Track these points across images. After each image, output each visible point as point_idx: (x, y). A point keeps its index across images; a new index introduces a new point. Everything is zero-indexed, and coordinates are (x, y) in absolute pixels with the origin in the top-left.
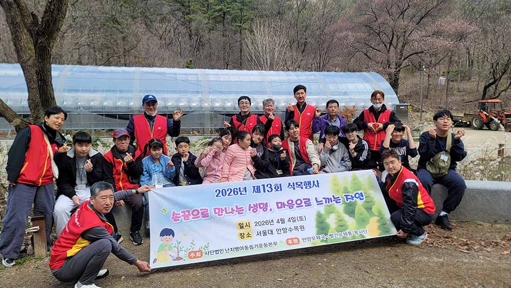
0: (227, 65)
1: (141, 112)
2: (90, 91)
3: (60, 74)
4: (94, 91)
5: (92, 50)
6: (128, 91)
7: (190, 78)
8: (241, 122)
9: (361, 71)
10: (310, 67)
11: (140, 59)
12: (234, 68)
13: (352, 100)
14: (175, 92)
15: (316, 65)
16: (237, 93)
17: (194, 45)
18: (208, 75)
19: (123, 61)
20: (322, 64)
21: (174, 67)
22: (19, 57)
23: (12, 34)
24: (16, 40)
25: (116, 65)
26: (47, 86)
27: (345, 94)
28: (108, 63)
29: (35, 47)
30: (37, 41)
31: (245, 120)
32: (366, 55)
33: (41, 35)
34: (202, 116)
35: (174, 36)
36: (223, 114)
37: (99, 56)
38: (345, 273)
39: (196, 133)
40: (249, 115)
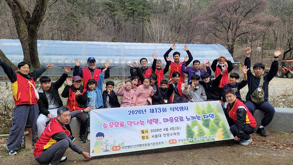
0: (135, 40)
1: (86, 67)
2: (58, 55)
3: (42, 45)
4: (60, 55)
5: (59, 32)
6: (79, 55)
7: (114, 47)
9: (212, 44)
12: (139, 42)
14: (105, 55)
15: (186, 40)
17: (117, 29)
18: (124, 45)
19: (76, 38)
20: (189, 40)
21: (105, 41)
22: (19, 36)
23: (16, 23)
24: (18, 26)
25: (73, 40)
26: (34, 52)
27: (203, 56)
28: (68, 39)
29: (28, 30)
30: (29, 27)
31: (145, 71)
32: (214, 34)
34: (120, 69)
35: (105, 24)
37: (63, 35)
38: (204, 161)
39: (117, 79)
40: (147, 69)
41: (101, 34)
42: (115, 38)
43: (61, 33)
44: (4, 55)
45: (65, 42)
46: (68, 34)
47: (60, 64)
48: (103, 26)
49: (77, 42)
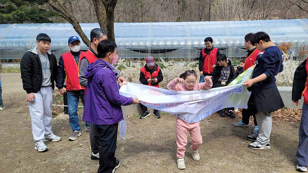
0: (201, 19)
4: (128, 37)
6: (145, 37)
7: (180, 28)
10: (256, 17)
11: (150, 18)
12: (205, 20)
14: (171, 36)
15: (261, 16)
16: (203, 36)
17: (181, 7)
18: (190, 25)
20: (265, 15)
22: (98, 18)
24: (97, 9)
30: (108, 9)
32: (299, 7)
33: (109, 6)
34: (186, 50)
35: (169, 3)
36: (199, 49)
37: (128, 18)
41: (165, 14)
42: (179, 18)
43: (126, 15)
45: (131, 24)
46: (133, 16)
47: (128, 46)
48: (167, 5)
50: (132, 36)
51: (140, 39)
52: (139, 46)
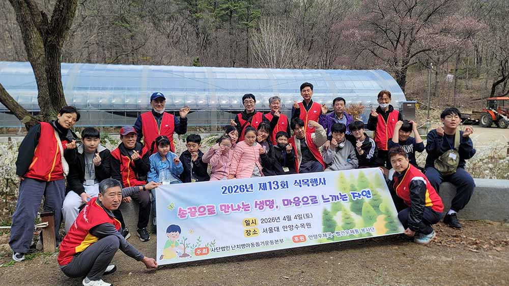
0: (234, 64)
2: (99, 89)
3: (69, 72)
4: (104, 89)
5: (101, 49)
6: (136, 89)
7: (197, 75)
8: (247, 120)
9: (367, 69)
10: (316, 64)
11: (148, 58)
12: (241, 66)
13: (358, 97)
14: (182, 90)
15: (322, 63)
16: (244, 90)
17: (202, 43)
18: (214, 72)
19: (131, 60)
20: (328, 62)
21: (181, 65)
22: (29, 55)
23: (22, 33)
24: (26, 38)
25: (124, 63)
26: (56, 84)
27: (352, 91)
28: (117, 62)
29: (45, 45)
30: (47, 40)
31: (251, 118)
32: (373, 52)
33: (50, 34)
34: (208, 113)
35: (181, 34)
36: (229, 112)
37: (108, 55)
38: (352, 272)
39: (203, 130)
40: (254, 113)
41: (174, 52)
42: (198, 59)
43: (104, 50)
44: (4, 89)
45: (110, 66)
46: (116, 54)
47: (104, 105)
48: (177, 38)
49: (132, 67)
50: (112, 88)
51: (126, 92)
52: (124, 105)
